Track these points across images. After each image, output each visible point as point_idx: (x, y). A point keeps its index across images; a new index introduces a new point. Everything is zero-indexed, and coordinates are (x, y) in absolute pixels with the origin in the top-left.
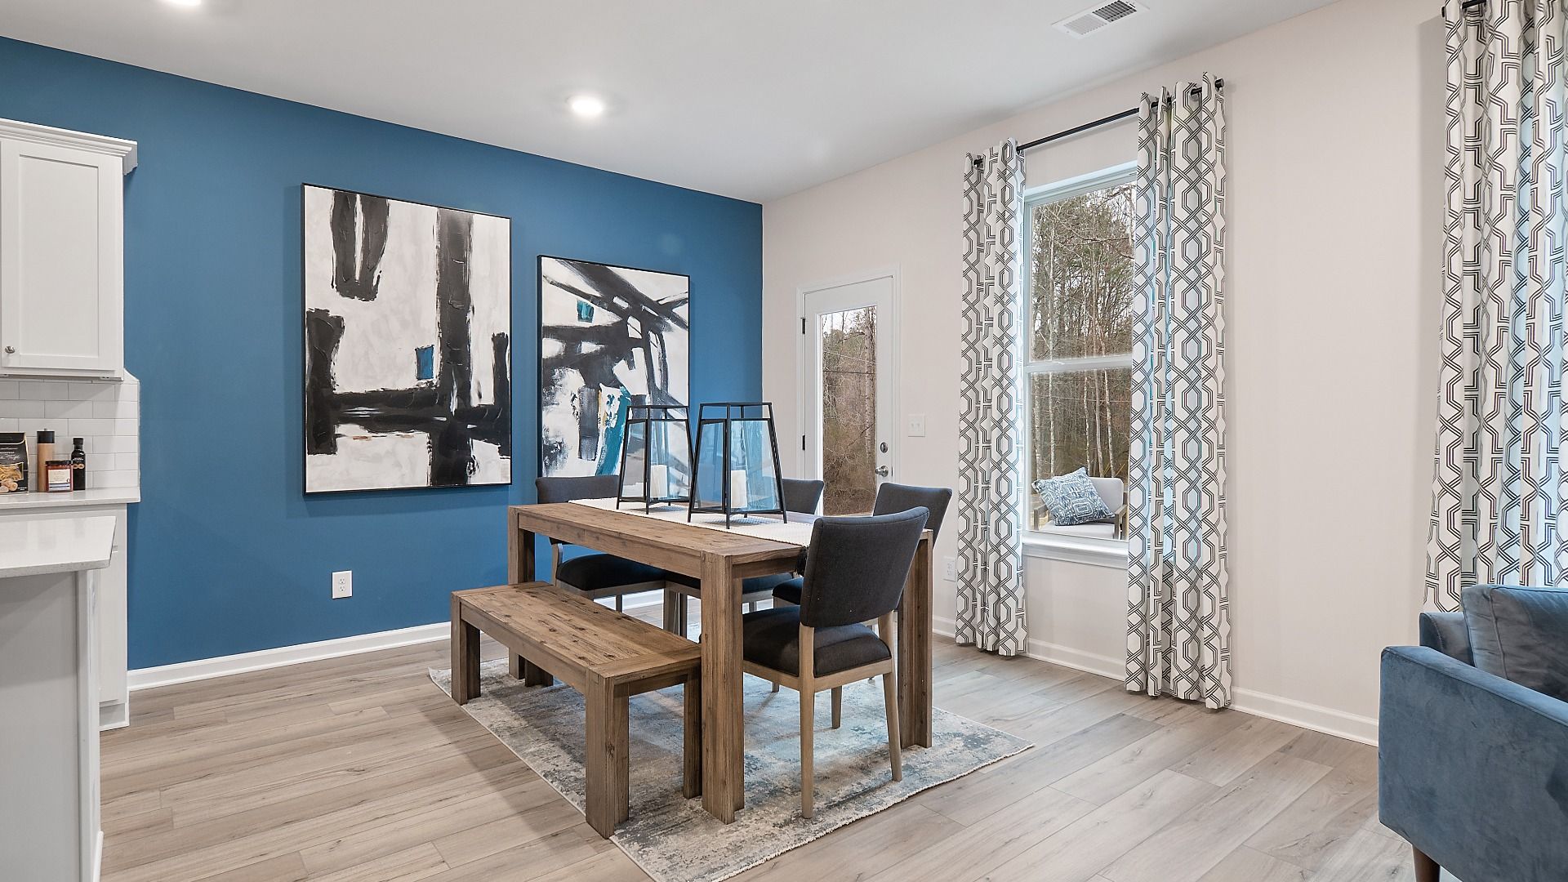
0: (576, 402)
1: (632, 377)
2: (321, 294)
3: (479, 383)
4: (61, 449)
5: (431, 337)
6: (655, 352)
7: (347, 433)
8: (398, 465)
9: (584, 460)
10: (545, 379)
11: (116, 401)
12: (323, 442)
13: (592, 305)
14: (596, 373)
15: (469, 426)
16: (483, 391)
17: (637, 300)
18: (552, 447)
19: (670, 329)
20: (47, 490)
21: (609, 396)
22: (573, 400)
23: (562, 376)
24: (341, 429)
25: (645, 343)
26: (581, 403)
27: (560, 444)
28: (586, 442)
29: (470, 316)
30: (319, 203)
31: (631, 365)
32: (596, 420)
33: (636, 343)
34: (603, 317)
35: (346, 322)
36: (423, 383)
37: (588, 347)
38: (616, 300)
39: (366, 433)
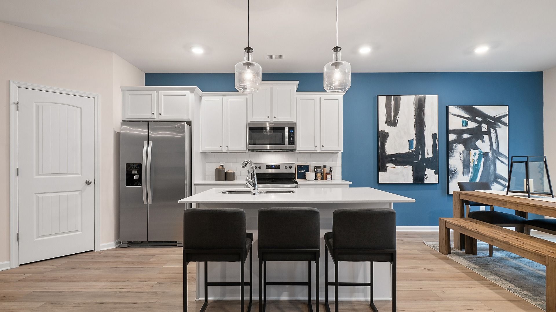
0: (462, 156)
1: (484, 146)
2: (383, 126)
3: (428, 150)
4: (327, 170)
5: (413, 136)
6: (493, 136)
7: (389, 166)
8: (403, 176)
9: (465, 176)
10: (449, 148)
11: (337, 158)
12: (384, 169)
13: (468, 121)
14: (469, 145)
15: (425, 164)
16: (429, 152)
17: (485, 118)
18: (453, 171)
19: (500, 127)
20: (326, 179)
21: (474, 153)
22: (460, 155)
23: (456, 146)
24: (388, 165)
25: (489, 133)
26: (463, 156)
27: (456, 170)
28: (465, 170)
29: (425, 128)
30: (382, 100)
31: (483, 141)
32: (469, 162)
33: (485, 133)
34: (472, 125)
35: (389, 134)
36: (411, 151)
37: (466, 136)
38: (477, 118)
39: (394, 166)
